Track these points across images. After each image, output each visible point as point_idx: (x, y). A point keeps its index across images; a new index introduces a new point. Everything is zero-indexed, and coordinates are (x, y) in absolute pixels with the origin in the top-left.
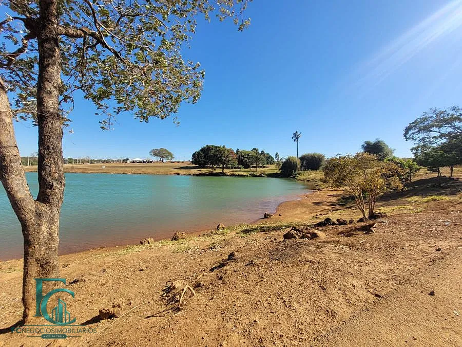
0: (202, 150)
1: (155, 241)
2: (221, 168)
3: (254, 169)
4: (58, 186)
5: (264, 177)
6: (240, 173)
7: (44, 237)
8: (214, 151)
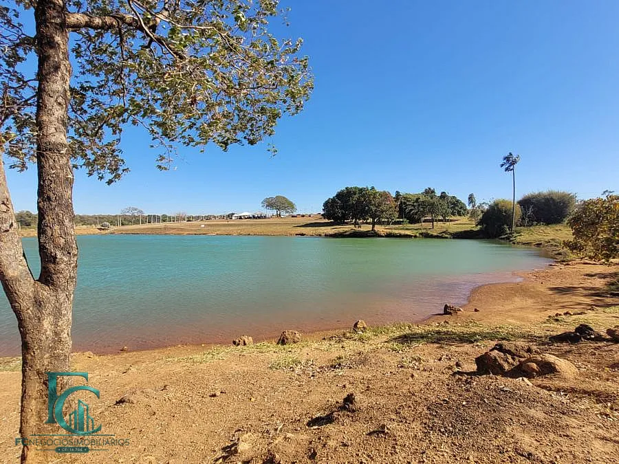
0: (340, 195)
1: (255, 341)
2: (369, 223)
3: (429, 225)
4: (64, 257)
5: (447, 238)
6: (403, 232)
7: (47, 338)
8: (357, 196)
